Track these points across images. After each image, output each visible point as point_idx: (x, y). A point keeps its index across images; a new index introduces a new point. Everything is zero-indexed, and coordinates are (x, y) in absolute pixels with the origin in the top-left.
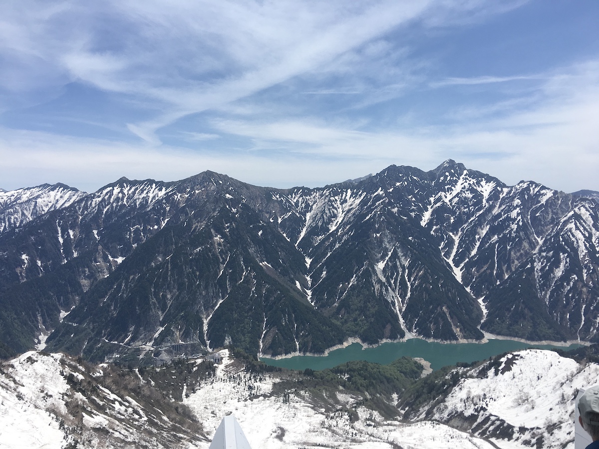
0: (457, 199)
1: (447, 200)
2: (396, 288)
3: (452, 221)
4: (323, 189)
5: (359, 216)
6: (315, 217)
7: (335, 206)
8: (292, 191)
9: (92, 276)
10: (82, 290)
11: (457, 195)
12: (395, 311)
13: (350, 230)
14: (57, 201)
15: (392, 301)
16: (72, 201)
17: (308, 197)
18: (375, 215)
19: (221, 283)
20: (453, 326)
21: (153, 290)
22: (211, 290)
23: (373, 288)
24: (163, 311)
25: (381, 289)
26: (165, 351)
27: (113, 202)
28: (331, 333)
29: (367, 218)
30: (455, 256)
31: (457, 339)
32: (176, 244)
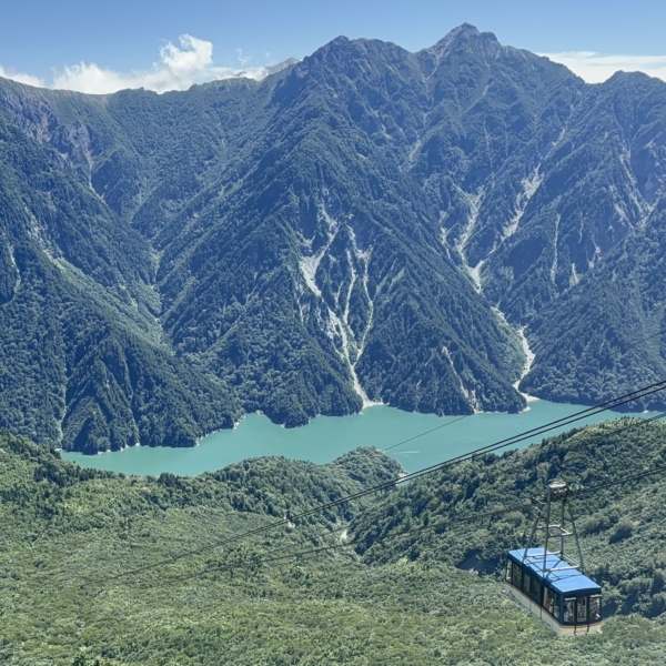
2: (343, 309)
11: (479, 107)
12: (342, 356)
15: (335, 337)
20: (462, 384)
25: (312, 312)
28: (208, 404)
30: (470, 240)
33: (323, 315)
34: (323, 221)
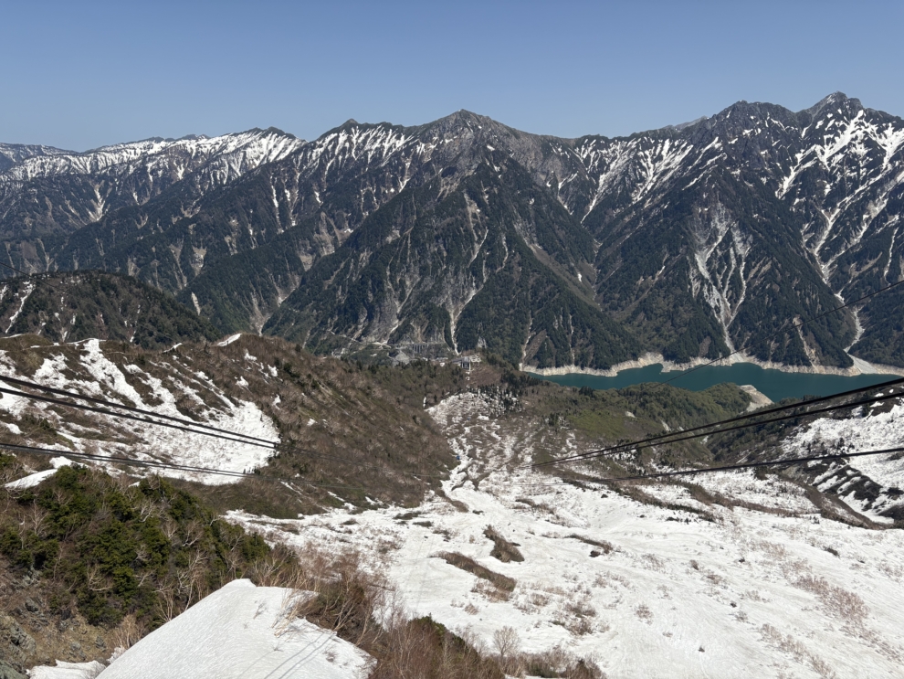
0: (841, 156)
1: (824, 159)
2: (724, 288)
3: (827, 191)
4: (628, 139)
5: (678, 181)
6: (613, 181)
7: (644, 164)
8: (580, 143)
9: (314, 251)
10: (303, 269)
11: (841, 151)
12: (719, 320)
13: (664, 201)
14: (270, 151)
15: (716, 306)
16: (288, 152)
17: (604, 151)
18: (703, 178)
19: (475, 270)
20: (805, 346)
21: (388, 273)
22: (461, 277)
23: (689, 287)
24: (401, 300)
25: (701, 288)
26: (403, 350)
27: (339, 154)
28: (621, 345)
29: (692, 183)
30: (824, 246)
31: (809, 365)
32: (418, 213)
33: (709, 291)
34: (715, 227)
